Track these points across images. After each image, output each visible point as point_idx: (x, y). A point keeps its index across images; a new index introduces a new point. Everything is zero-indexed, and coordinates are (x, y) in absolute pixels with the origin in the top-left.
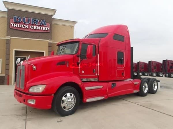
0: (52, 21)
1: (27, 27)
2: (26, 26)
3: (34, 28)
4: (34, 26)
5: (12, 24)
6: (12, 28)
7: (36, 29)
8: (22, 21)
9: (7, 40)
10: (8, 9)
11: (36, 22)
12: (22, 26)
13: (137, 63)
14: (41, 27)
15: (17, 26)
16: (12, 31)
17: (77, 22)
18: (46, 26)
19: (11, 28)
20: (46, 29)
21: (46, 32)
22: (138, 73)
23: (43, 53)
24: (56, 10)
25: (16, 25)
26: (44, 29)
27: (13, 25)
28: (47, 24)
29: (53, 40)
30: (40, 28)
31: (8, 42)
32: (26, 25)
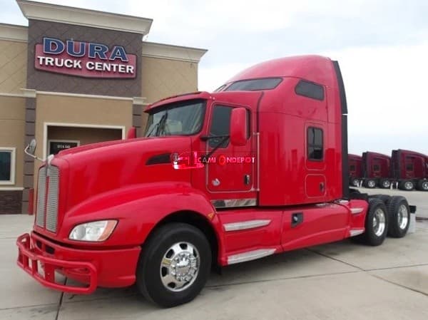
0: (141, 48)
1: (77, 66)
2: (76, 64)
3: (97, 68)
4: (97, 63)
5: (41, 58)
6: (39, 68)
7: (100, 71)
8: (66, 49)
9: (27, 98)
10: (29, 20)
11: (101, 53)
12: (64, 62)
13: (361, 155)
14: (115, 65)
15: (54, 62)
16: (39, 76)
17: (207, 50)
18: (126, 63)
19: (38, 70)
20: (125, 70)
21: (126, 78)
22: (364, 181)
23: (120, 131)
24: (152, 20)
25: (49, 60)
26: (120, 71)
27: (44, 60)
28: (129, 58)
29: (145, 98)
30: (112, 67)
31: (30, 105)
32: (75, 61)
